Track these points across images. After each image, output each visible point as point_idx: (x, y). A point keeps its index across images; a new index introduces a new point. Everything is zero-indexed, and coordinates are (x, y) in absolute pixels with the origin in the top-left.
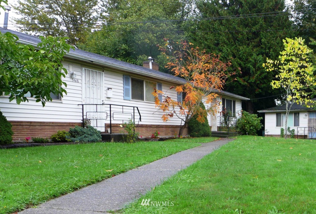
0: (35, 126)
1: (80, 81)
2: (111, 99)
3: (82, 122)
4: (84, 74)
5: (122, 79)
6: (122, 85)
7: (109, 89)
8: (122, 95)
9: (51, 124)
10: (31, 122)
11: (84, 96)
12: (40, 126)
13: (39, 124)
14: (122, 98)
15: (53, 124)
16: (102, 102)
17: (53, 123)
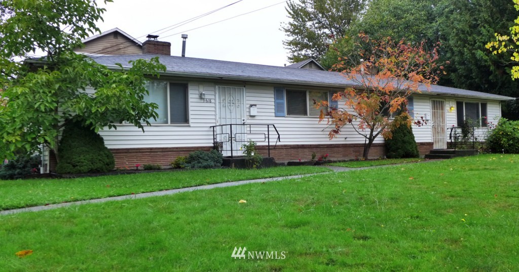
0: (157, 152)
1: (212, 101)
2: (256, 118)
3: (213, 145)
4: (217, 92)
5: (273, 92)
6: (273, 100)
7: (251, 106)
8: (273, 111)
9: (174, 150)
10: (151, 149)
11: (218, 117)
12: (162, 152)
13: (161, 150)
14: (274, 114)
15: (177, 150)
16: (243, 122)
17: (177, 148)
